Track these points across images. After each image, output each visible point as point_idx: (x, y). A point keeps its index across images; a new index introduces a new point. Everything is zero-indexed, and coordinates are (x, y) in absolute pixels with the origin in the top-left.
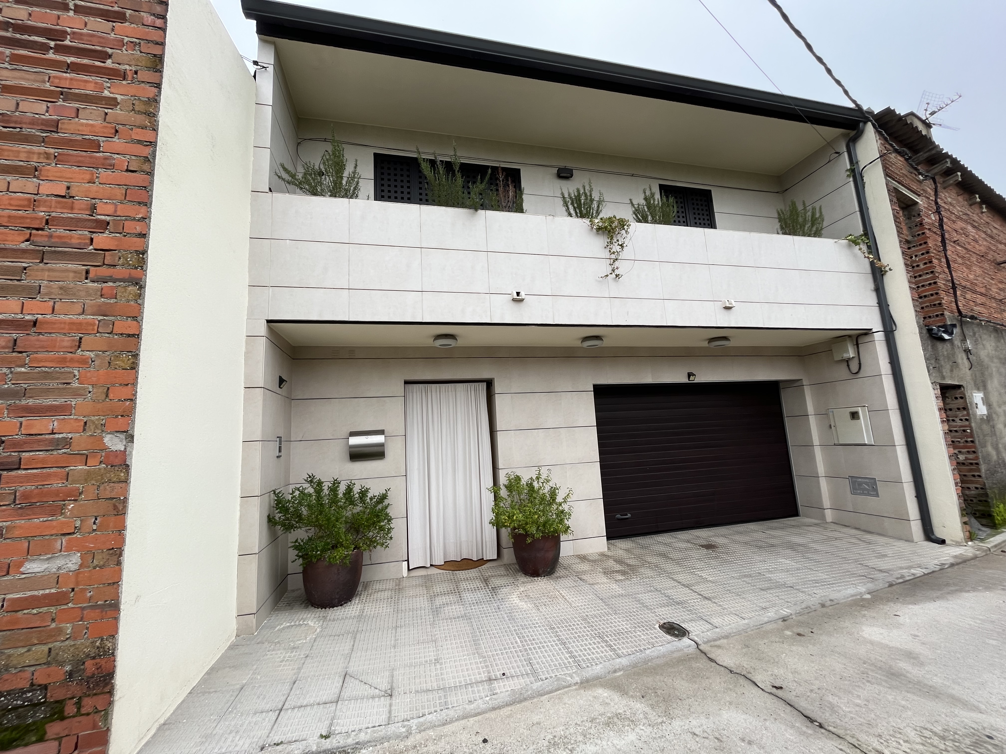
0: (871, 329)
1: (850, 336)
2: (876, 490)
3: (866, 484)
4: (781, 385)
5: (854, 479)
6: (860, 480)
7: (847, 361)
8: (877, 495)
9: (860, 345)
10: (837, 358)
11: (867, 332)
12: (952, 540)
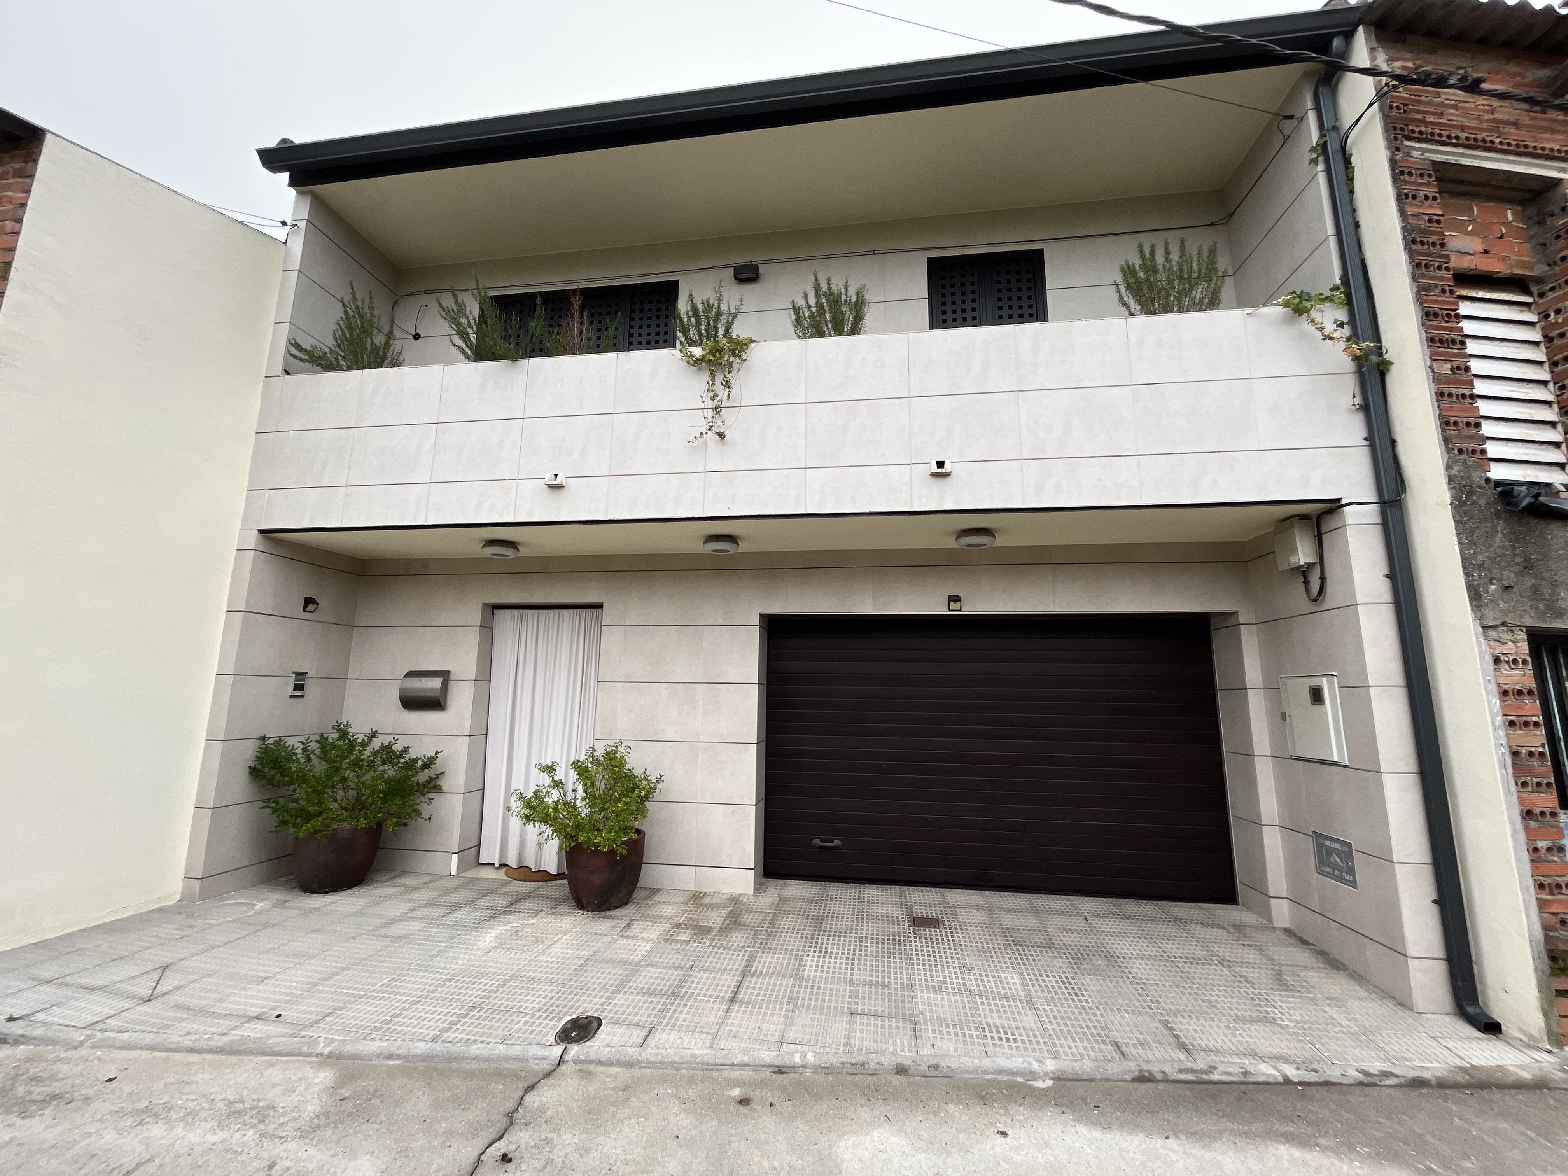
0: (1339, 500)
1: (1303, 517)
2: (1351, 871)
3: (1339, 853)
4: (1214, 623)
5: (1321, 841)
6: (1328, 843)
7: (1304, 573)
8: (1354, 884)
9: (1324, 537)
10: (1283, 567)
11: (1334, 506)
12: (1521, 1030)
